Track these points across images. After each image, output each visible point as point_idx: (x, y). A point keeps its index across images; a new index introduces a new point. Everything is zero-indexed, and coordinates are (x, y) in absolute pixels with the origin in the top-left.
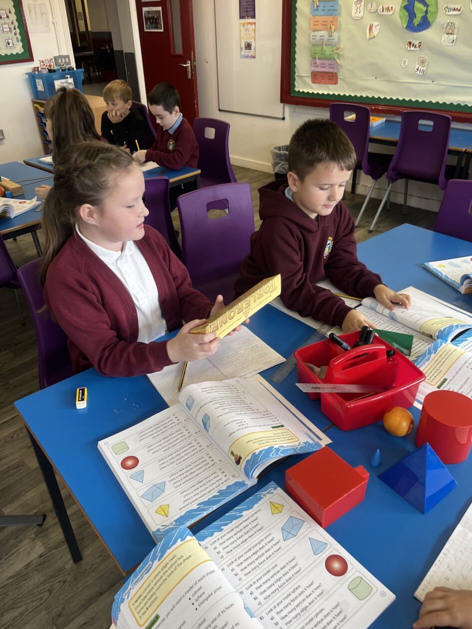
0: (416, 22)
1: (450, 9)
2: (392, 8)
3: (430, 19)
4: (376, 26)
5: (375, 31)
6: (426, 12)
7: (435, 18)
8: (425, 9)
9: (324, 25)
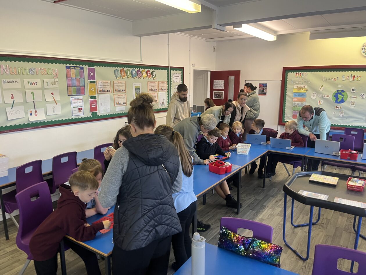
0: (339, 100)
1: (352, 97)
2: (329, 96)
3: (344, 100)
4: (322, 101)
5: (321, 103)
6: (343, 98)
7: (347, 99)
8: (342, 97)
9: (299, 100)
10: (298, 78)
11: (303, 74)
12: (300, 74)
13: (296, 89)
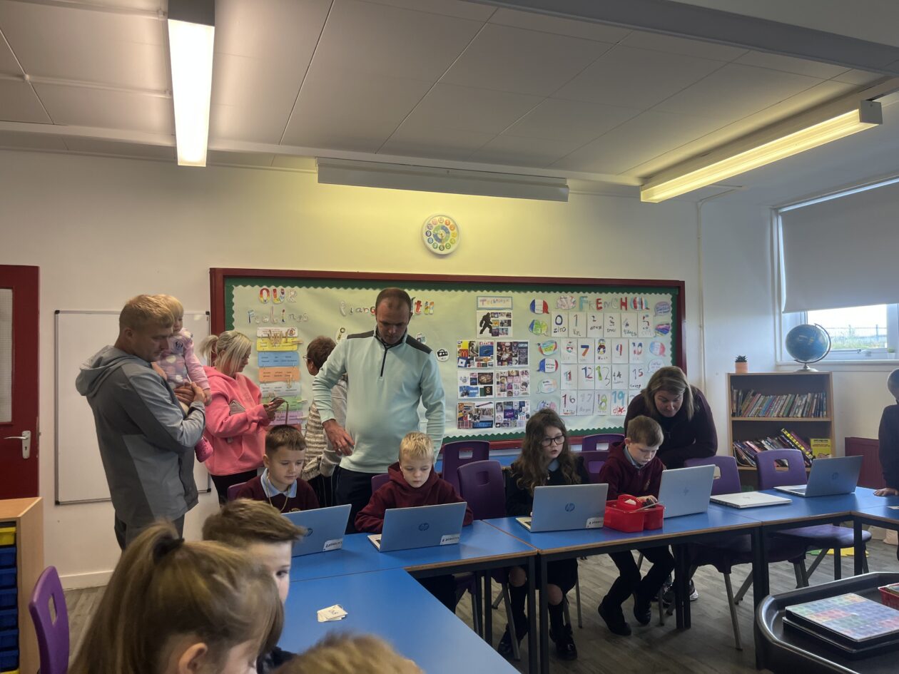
9: (278, 376)
10: (270, 304)
11: (283, 293)
12: (275, 291)
13: (266, 340)
